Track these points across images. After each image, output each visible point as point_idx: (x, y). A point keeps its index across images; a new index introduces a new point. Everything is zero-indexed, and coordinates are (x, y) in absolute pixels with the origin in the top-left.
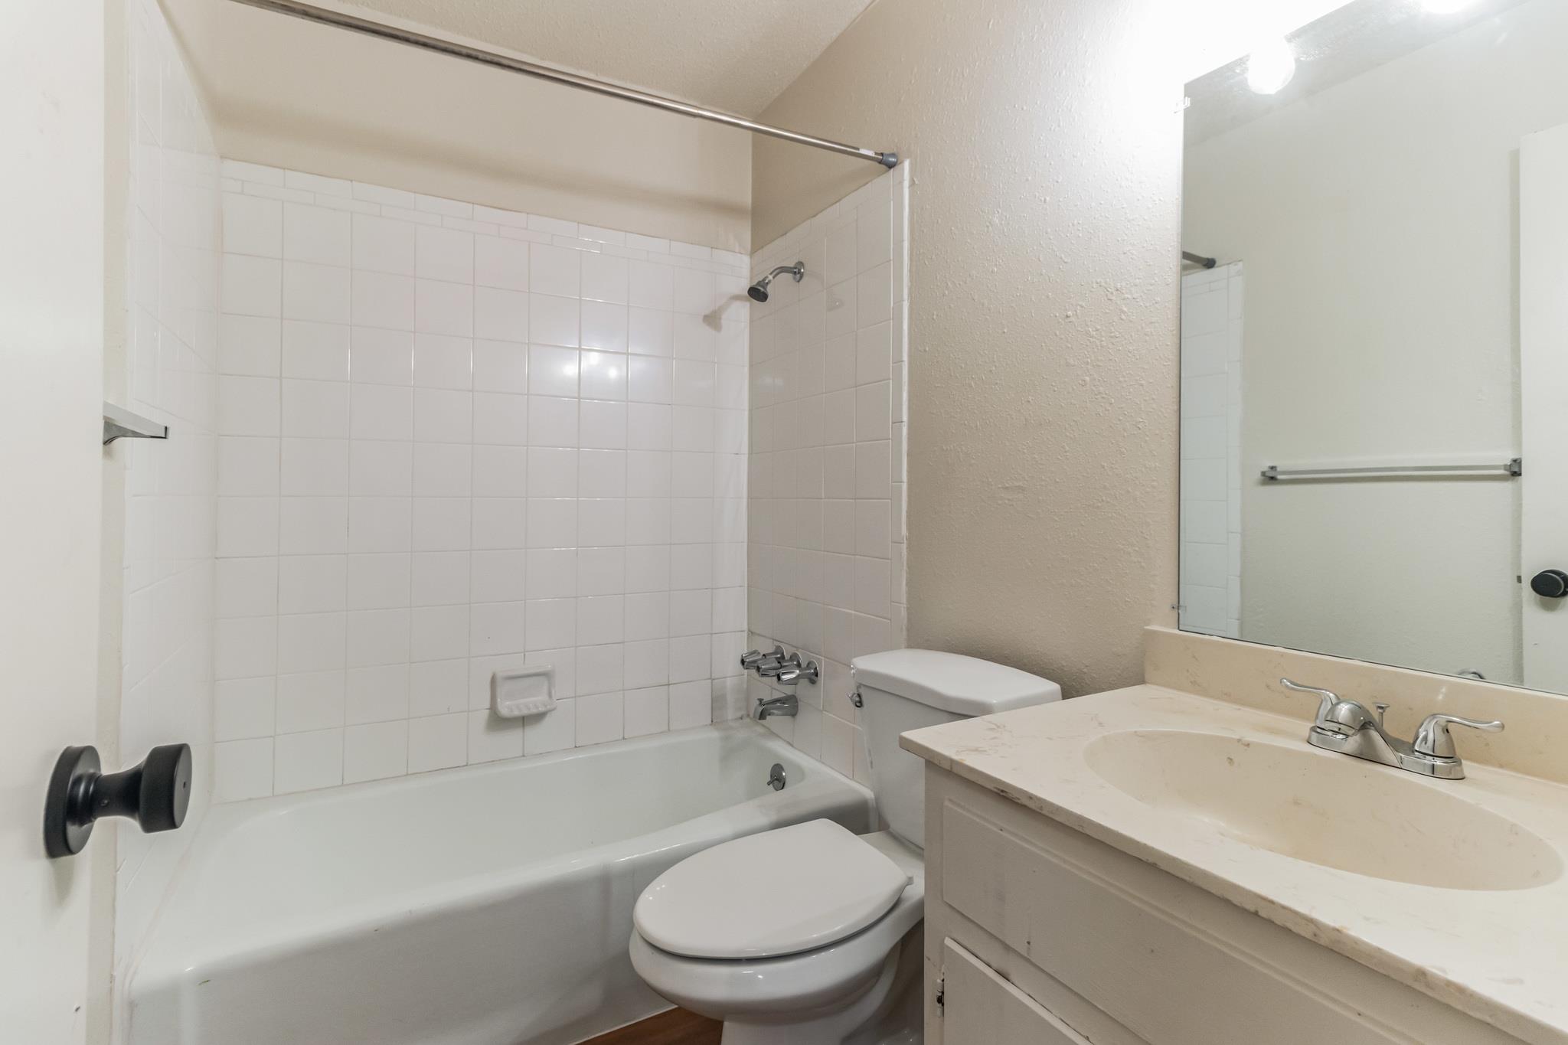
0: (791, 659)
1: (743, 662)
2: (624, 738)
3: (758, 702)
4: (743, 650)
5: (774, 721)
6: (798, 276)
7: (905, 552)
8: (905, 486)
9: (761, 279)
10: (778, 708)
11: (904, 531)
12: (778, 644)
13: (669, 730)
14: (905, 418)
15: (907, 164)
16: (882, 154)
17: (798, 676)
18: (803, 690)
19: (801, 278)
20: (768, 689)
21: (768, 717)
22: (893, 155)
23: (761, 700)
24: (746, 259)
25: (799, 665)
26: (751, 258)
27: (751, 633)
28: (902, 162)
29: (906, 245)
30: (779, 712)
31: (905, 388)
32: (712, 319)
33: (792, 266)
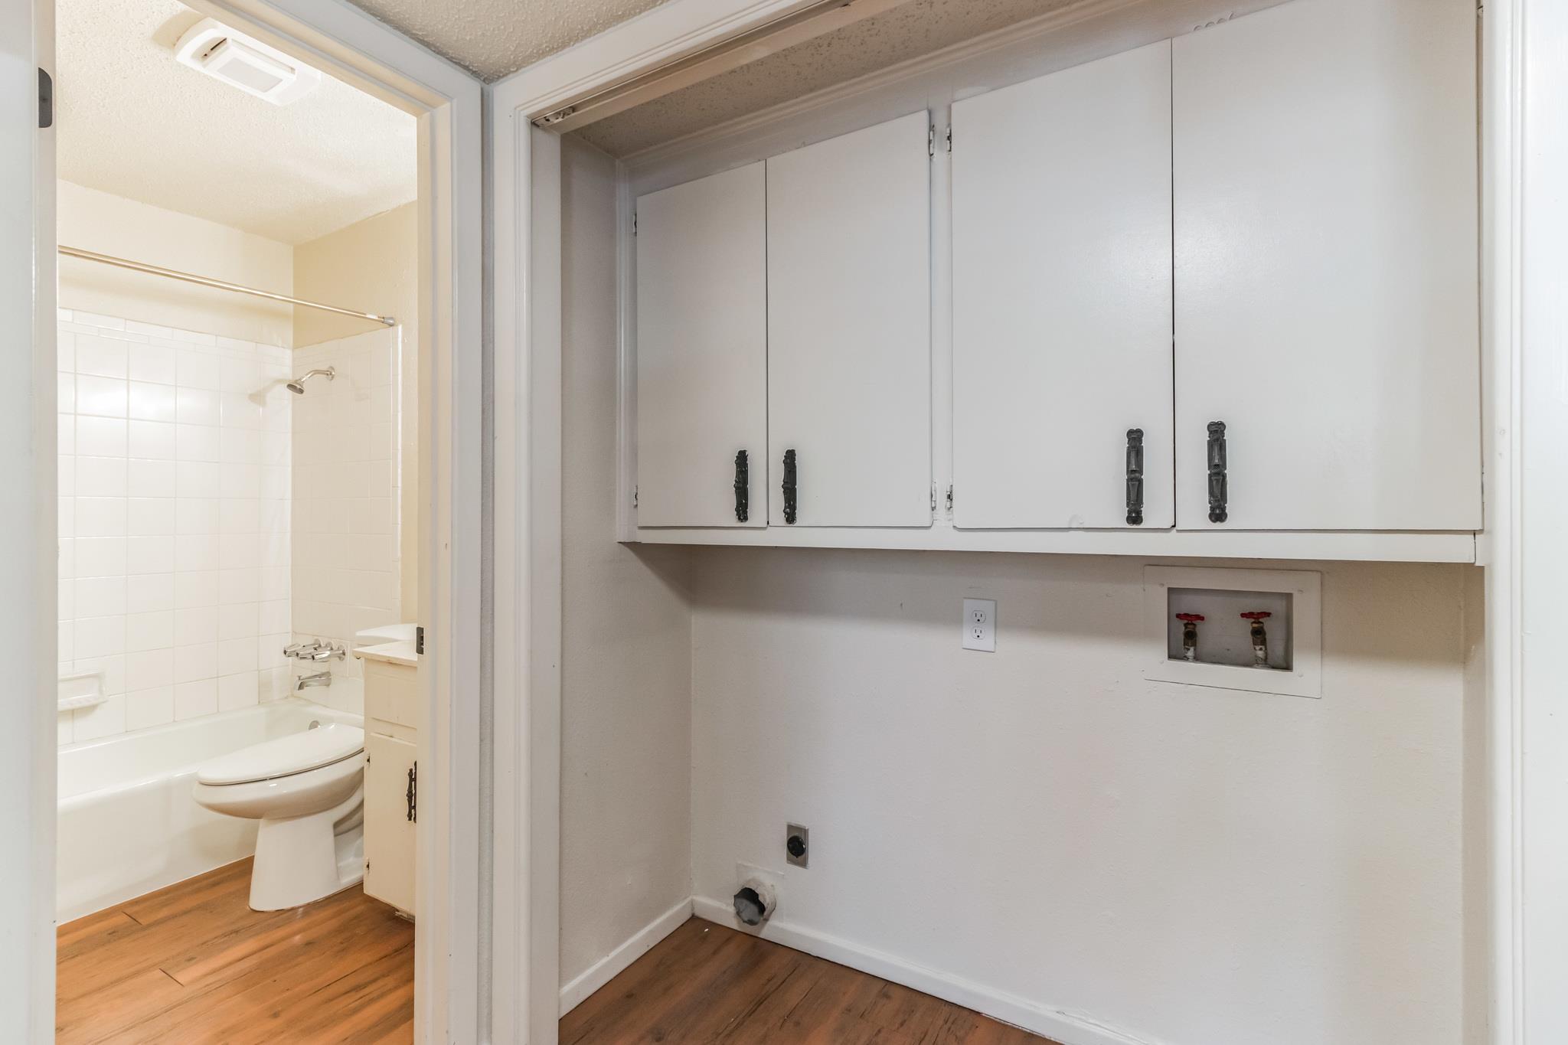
0: (326, 646)
1: (285, 652)
2: (174, 721)
3: (297, 678)
4: (287, 642)
5: (313, 691)
6: (330, 376)
7: (400, 567)
8: (399, 526)
9: (298, 378)
10: (316, 681)
11: (399, 554)
12: (316, 638)
13: (218, 711)
14: (400, 485)
15: (400, 327)
16: (383, 318)
17: (329, 656)
18: (335, 666)
19: (333, 377)
20: (307, 669)
21: (305, 688)
22: (392, 318)
23: (299, 677)
24: (289, 353)
25: (332, 649)
26: (293, 351)
27: (295, 633)
28: (397, 325)
29: (400, 377)
30: (315, 684)
31: (400, 466)
32: (257, 397)
33: (325, 369)
